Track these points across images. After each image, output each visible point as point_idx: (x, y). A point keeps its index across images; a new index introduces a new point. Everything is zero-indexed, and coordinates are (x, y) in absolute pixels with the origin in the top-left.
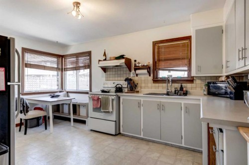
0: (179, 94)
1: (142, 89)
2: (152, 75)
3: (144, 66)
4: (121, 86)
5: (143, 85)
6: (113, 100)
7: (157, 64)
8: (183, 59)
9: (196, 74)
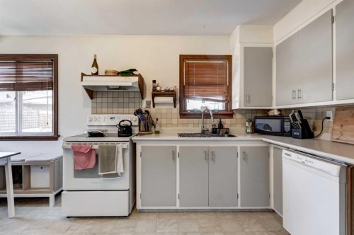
0: (221, 134)
1: (162, 128)
2: (178, 106)
3: (169, 91)
4: (129, 124)
5: (164, 121)
6: (124, 150)
7: (186, 90)
8: (221, 85)
9: (245, 106)
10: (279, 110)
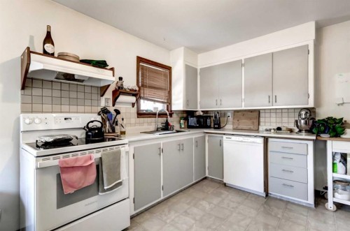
1: (126, 128)
2: (136, 106)
4: (99, 126)
7: (142, 91)
10: (202, 111)
